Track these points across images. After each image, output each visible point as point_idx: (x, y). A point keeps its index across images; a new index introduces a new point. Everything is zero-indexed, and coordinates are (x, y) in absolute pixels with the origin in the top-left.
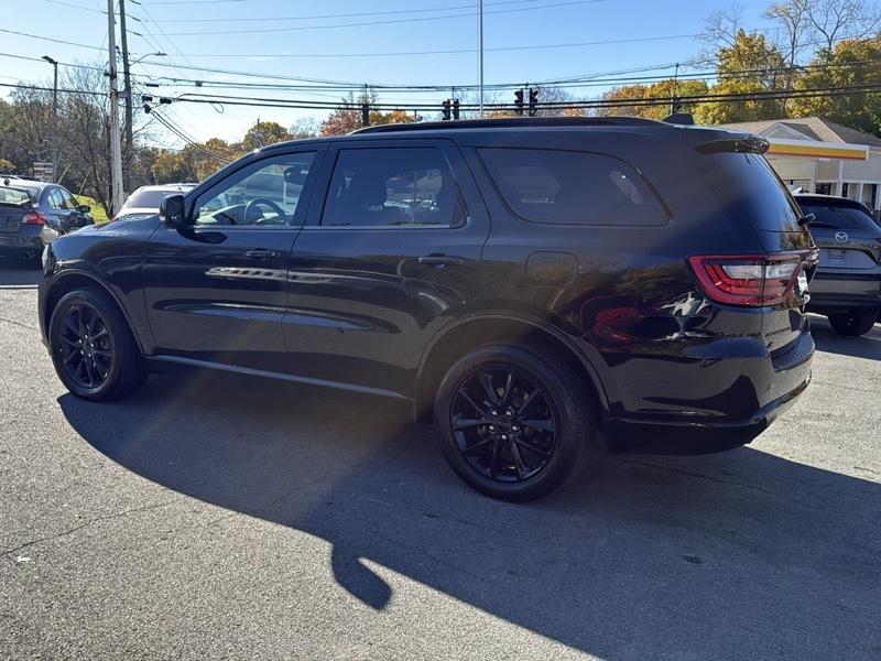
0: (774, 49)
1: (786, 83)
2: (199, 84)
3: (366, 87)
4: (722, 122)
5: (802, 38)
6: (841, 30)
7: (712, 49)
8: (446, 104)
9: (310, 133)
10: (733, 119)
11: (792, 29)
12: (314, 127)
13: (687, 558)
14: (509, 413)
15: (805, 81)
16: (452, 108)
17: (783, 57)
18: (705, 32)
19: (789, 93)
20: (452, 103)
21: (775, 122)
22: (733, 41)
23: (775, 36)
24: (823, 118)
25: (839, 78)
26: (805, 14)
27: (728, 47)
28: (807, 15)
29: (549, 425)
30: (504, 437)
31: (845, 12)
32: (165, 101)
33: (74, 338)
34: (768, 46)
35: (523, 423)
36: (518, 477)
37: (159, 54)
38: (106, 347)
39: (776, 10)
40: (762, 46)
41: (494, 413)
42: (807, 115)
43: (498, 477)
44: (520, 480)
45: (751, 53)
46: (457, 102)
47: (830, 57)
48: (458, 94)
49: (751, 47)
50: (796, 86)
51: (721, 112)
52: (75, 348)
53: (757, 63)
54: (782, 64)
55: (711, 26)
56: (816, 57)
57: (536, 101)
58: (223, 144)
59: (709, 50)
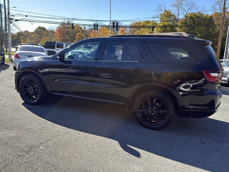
0: (173, 14)
1: (176, 23)
2: (26, 16)
3: (73, 19)
4: (161, 32)
5: (180, 12)
6: (189, 10)
7: (159, 14)
8: (95, 25)
9: (53, 30)
10: (163, 32)
11: (178, 9)
12: (55, 28)
13: (201, 142)
14: (154, 108)
15: (181, 23)
16: (96, 26)
17: (176, 16)
18: (157, 9)
19: (177, 26)
20: (96, 24)
21: (174, 33)
22: (164, 12)
23: (174, 11)
24: (185, 32)
25: (189, 22)
26: (181, 6)
27: (162, 13)
28: (181, 7)
29: (165, 111)
30: (153, 114)
31: (190, 6)
32: (16, 20)
33: (27, 88)
34: (172, 14)
35: (158, 110)
36: (157, 124)
37: (15, 7)
38: (36, 90)
39: (174, 5)
40: (171, 14)
41: (150, 108)
42: (181, 31)
43: (151, 124)
44: (157, 125)
45: (168, 15)
46: (97, 24)
47: (187, 17)
48: (98, 22)
49: (168, 14)
50: (179, 24)
51: (161, 30)
52: (27, 91)
53: (170, 18)
54: (175, 18)
55: (158, 7)
56: (184, 17)
57: (118, 25)
58: (28, 32)
59: (158, 14)
